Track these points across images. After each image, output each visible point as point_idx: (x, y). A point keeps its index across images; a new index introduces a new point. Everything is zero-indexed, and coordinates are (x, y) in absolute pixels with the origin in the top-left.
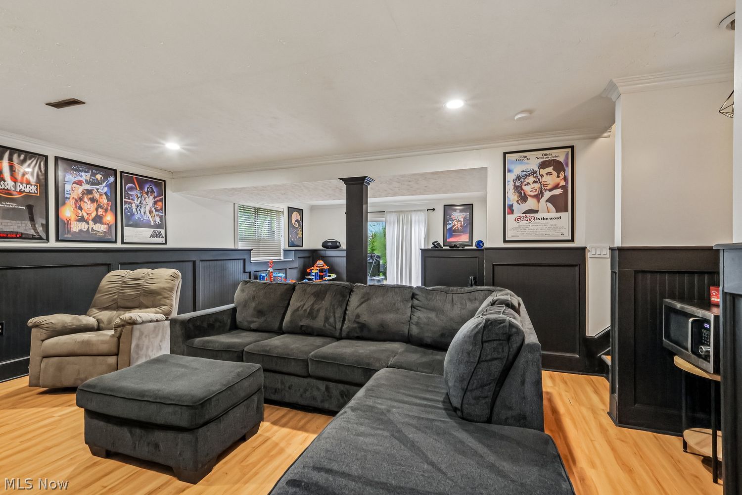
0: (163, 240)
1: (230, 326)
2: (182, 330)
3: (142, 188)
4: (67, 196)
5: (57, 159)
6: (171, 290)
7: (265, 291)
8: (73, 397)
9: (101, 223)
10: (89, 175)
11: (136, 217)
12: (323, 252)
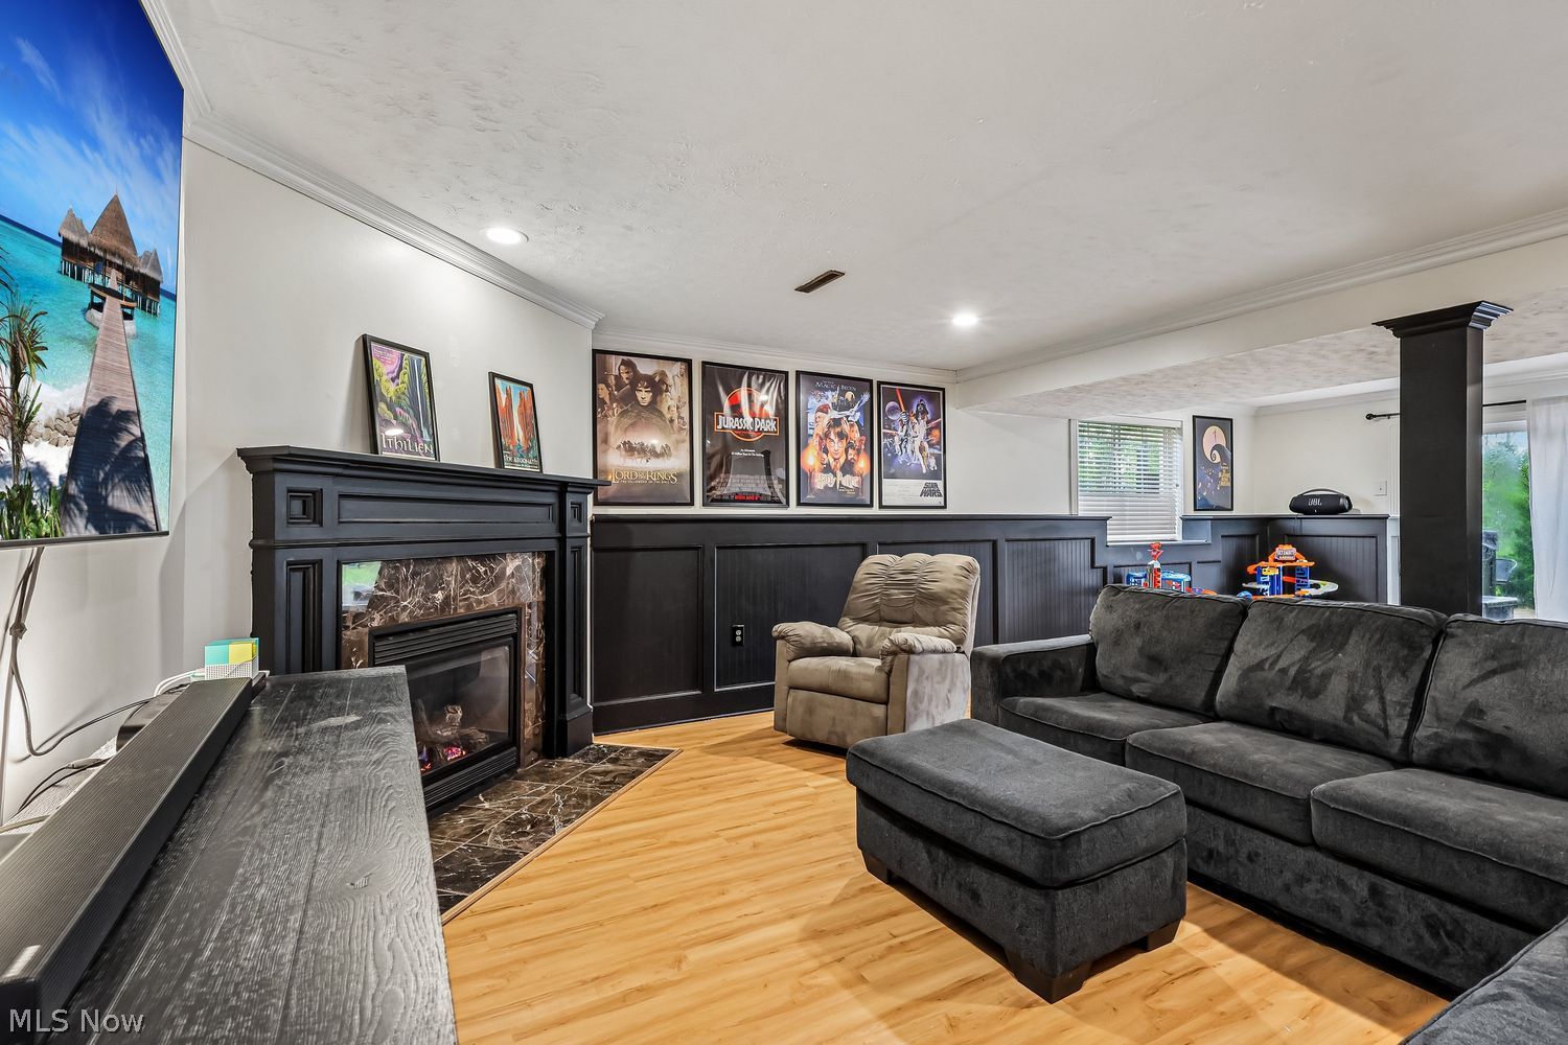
0: (942, 499)
1: (1084, 681)
2: (992, 677)
3: (908, 408)
4: (810, 432)
5: (798, 373)
6: (964, 595)
7: (1164, 612)
8: (841, 765)
9: (853, 474)
10: (836, 394)
11: (901, 459)
12: (1294, 524)
